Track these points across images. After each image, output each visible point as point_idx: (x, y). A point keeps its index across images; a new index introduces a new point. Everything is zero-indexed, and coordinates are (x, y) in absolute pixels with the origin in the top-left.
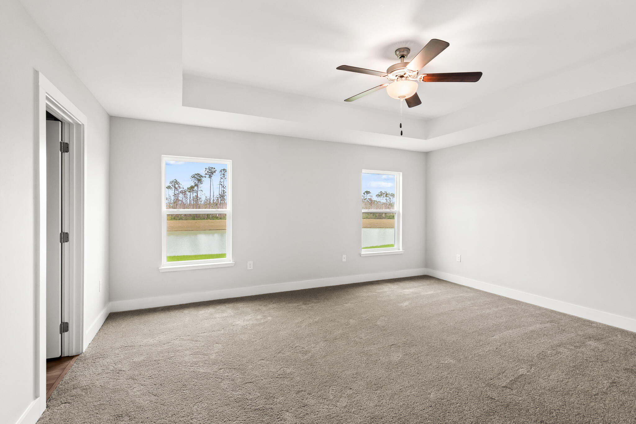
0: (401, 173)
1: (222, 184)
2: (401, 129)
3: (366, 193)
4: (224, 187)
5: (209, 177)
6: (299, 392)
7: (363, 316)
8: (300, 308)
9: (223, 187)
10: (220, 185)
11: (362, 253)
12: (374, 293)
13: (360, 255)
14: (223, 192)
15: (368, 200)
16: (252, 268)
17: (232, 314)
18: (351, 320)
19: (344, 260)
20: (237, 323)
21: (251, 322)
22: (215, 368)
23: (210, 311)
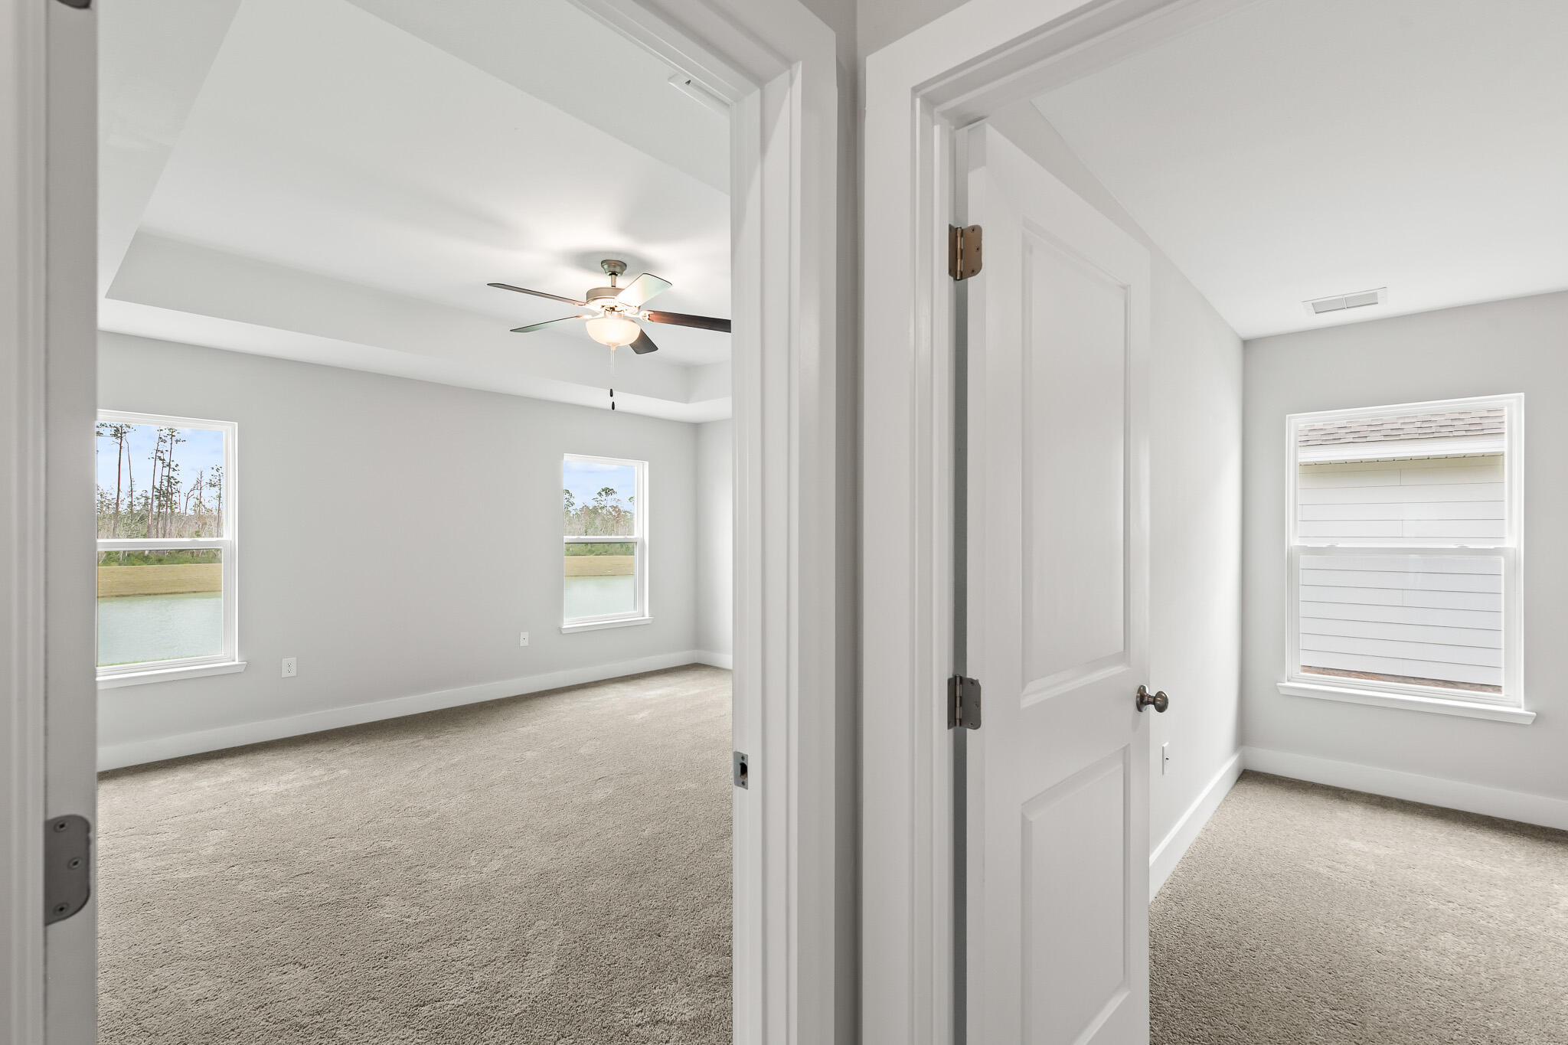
0: (647, 464)
1: (166, 457)
2: (611, 400)
3: (603, 493)
4: (173, 465)
5: (115, 435)
6: (410, 868)
7: (555, 743)
8: (418, 746)
9: (169, 465)
10: (158, 460)
11: (564, 627)
12: (586, 704)
13: (560, 629)
14: (168, 481)
15: (611, 510)
16: (293, 673)
17: (245, 775)
18: (528, 753)
19: (524, 643)
20: (260, 790)
21: (298, 784)
22: (218, 867)
23: (182, 775)
